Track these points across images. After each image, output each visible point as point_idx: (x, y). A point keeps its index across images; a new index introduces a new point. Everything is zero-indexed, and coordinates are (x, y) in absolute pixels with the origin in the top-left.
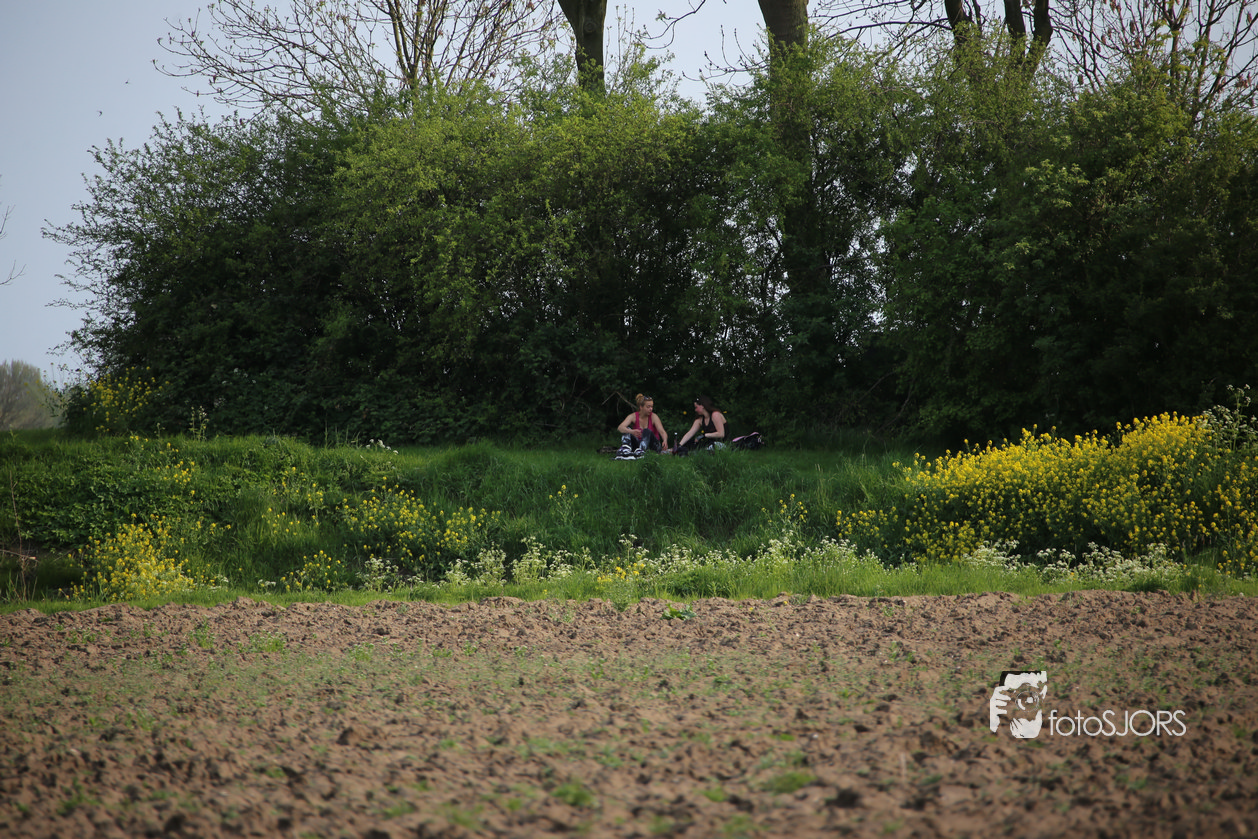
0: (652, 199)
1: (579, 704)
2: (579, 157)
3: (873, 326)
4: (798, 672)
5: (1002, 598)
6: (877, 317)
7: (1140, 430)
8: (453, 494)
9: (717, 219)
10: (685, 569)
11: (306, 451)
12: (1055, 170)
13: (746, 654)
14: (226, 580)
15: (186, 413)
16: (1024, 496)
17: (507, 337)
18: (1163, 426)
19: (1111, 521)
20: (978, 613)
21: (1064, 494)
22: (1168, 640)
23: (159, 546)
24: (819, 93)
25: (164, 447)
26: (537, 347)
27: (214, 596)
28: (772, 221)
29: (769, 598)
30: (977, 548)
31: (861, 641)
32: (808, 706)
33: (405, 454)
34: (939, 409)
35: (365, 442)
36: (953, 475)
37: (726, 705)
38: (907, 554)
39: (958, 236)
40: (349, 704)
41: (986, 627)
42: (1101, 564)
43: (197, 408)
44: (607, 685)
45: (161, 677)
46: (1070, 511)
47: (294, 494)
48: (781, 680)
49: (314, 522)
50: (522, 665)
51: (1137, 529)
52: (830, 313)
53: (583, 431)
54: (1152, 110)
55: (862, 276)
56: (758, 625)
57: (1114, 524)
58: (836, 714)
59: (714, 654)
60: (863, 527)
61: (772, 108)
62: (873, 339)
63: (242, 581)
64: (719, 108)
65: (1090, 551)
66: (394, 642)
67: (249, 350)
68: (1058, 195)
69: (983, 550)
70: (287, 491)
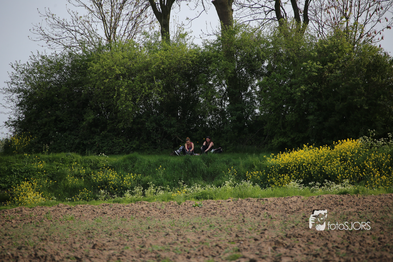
0: (186, 76)
1: (167, 234)
2: (163, 63)
3: (256, 114)
4: (236, 222)
5: (298, 198)
6: (257, 111)
7: (340, 144)
8: (126, 169)
9: (207, 81)
10: (199, 191)
11: (80, 157)
12: (312, 64)
13: (219, 217)
14: (55, 198)
15: (41, 146)
16: (305, 166)
17: (142, 120)
18: (347, 143)
19: (332, 173)
20: (291, 202)
21: (317, 165)
22: (351, 210)
23: (34, 188)
24: (237, 41)
25: (35, 157)
26: (151, 123)
27: (51, 204)
28: (224, 82)
29: (226, 199)
30: (290, 182)
31: (255, 212)
32: (239, 233)
33: (110, 157)
34: (278, 139)
35: (98, 154)
36: (282, 160)
37: (213, 233)
38: (268, 185)
39: (282, 85)
40: (95, 236)
41: (294, 207)
42: (329, 186)
43: (45, 145)
44: (176, 228)
45: (36, 229)
46: (319, 170)
47: (76, 171)
48: (230, 225)
49: (82, 179)
50: (149, 222)
51: (340, 175)
52: (242, 110)
53: (166, 149)
54: (341, 44)
55: (252, 98)
56: (222, 208)
57: (332, 174)
58: (248, 235)
59: (209, 218)
60: (255, 177)
61: (222, 46)
62: (256, 117)
63: (61, 198)
64: (206, 47)
65: (325, 182)
66: (109, 216)
67: (61, 126)
68: (314, 72)
69: (292, 183)
70: (74, 170)
